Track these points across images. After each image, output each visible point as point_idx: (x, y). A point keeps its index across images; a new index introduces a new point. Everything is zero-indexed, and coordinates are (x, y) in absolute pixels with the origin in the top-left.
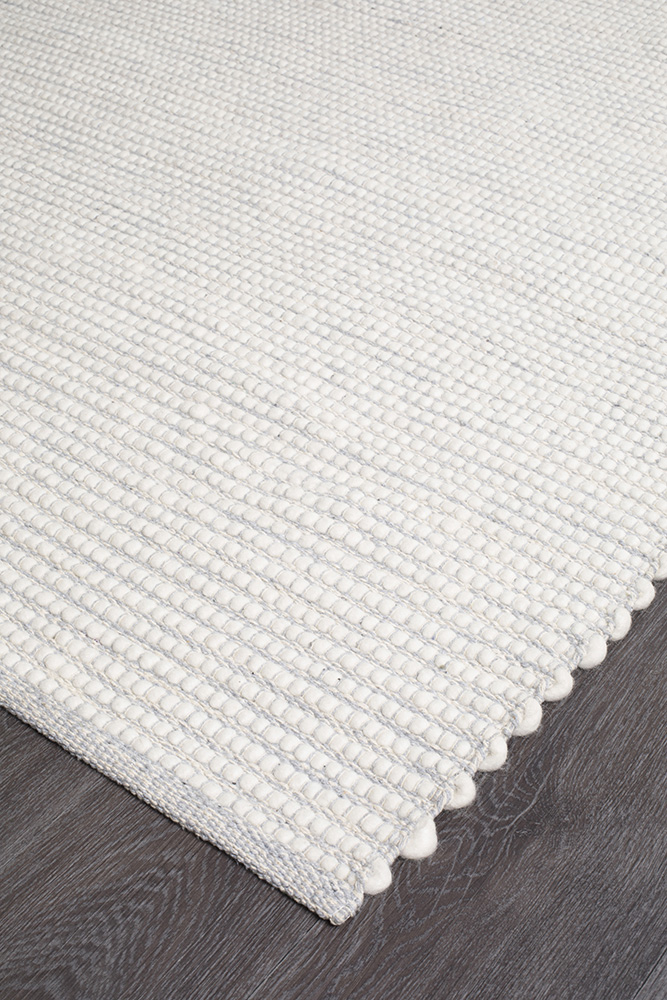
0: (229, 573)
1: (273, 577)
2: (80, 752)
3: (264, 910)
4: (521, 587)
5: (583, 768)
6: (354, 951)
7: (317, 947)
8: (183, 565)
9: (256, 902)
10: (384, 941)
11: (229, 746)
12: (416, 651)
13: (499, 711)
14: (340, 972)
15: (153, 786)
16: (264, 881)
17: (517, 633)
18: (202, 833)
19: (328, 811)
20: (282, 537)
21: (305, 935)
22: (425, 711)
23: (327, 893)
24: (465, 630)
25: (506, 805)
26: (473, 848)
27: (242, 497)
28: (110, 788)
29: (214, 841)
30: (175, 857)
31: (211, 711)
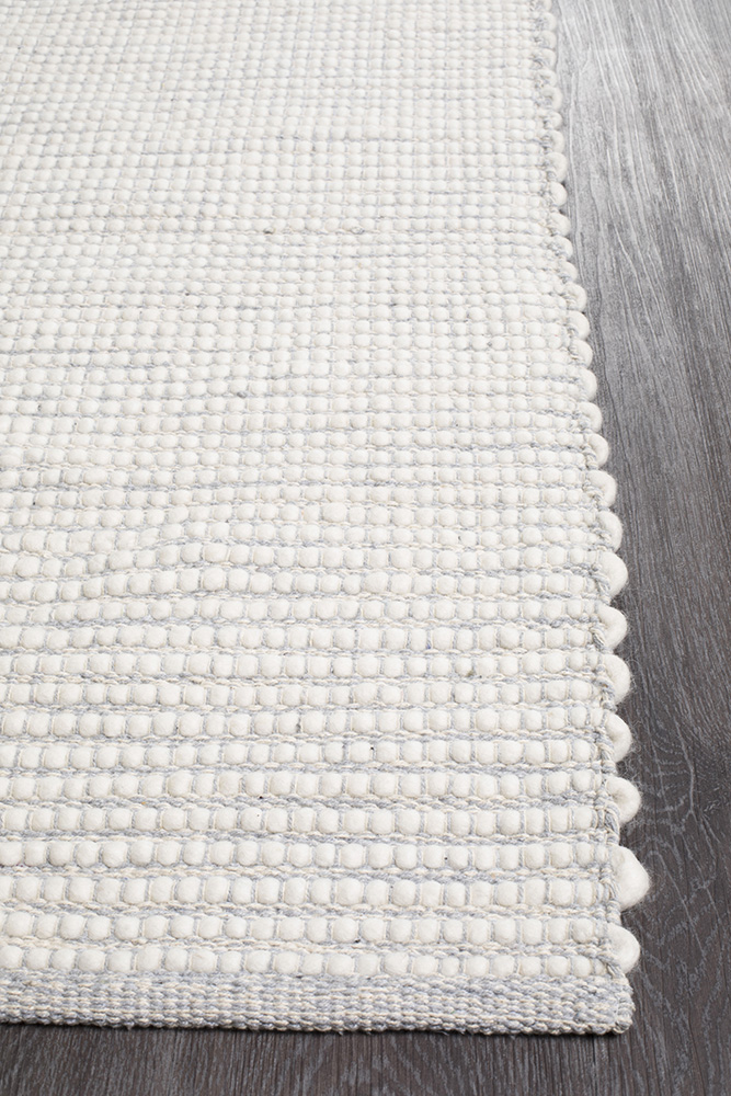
0: (121, 693)
1: (180, 671)
2: (130, 1016)
3: (523, 1070)
4: (472, 543)
5: (705, 704)
6: (663, 1049)
7: (621, 1072)
8: (51, 714)
9: (506, 1066)
10: (685, 1017)
11: (310, 900)
12: (424, 670)
13: (582, 688)
14: (671, 1084)
15: (267, 1004)
16: (496, 1035)
17: (513, 595)
18: (374, 1024)
19: (496, 908)
20: (148, 618)
21: (596, 1067)
22: (501, 731)
23: (590, 1000)
24: (455, 619)
25: (667, 788)
26: (677, 855)
27: (53, 596)
28: (202, 1040)
29: (397, 1024)
30: (361, 1075)
31: (250, 871)
